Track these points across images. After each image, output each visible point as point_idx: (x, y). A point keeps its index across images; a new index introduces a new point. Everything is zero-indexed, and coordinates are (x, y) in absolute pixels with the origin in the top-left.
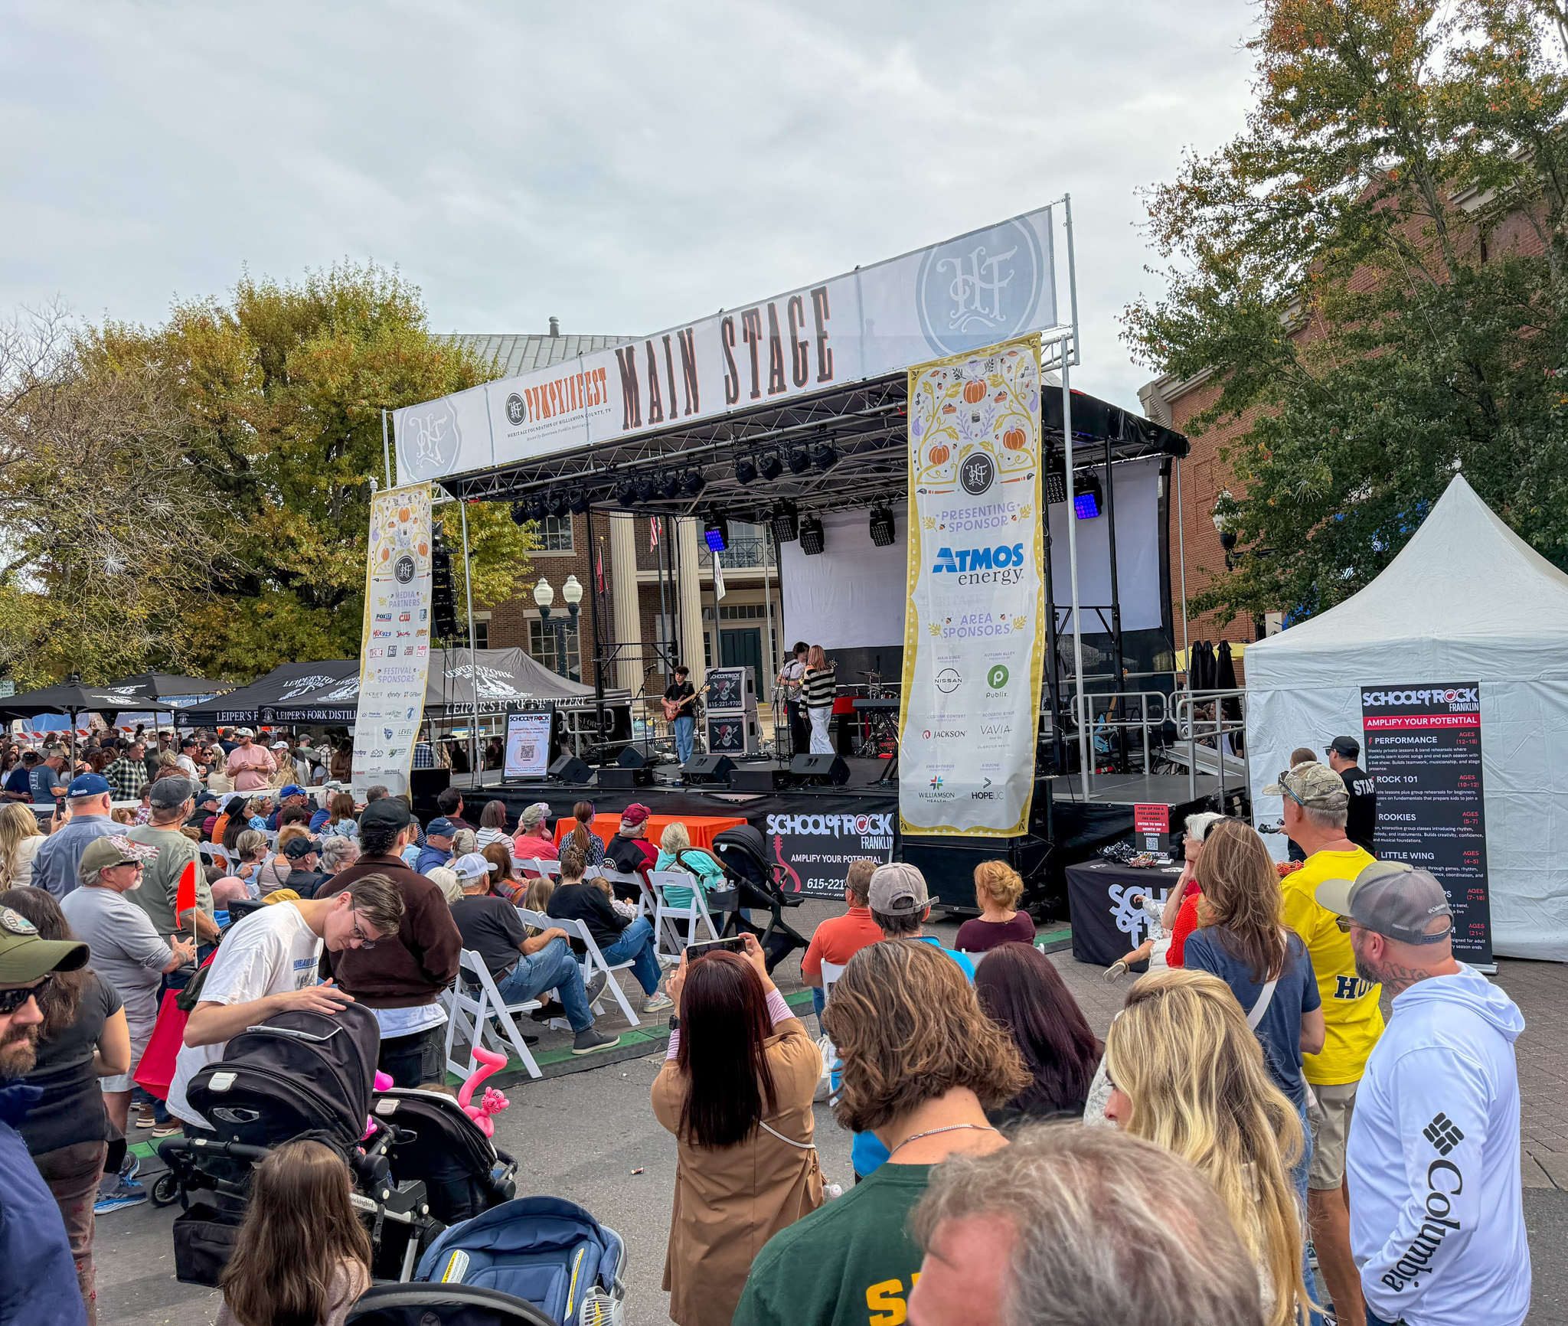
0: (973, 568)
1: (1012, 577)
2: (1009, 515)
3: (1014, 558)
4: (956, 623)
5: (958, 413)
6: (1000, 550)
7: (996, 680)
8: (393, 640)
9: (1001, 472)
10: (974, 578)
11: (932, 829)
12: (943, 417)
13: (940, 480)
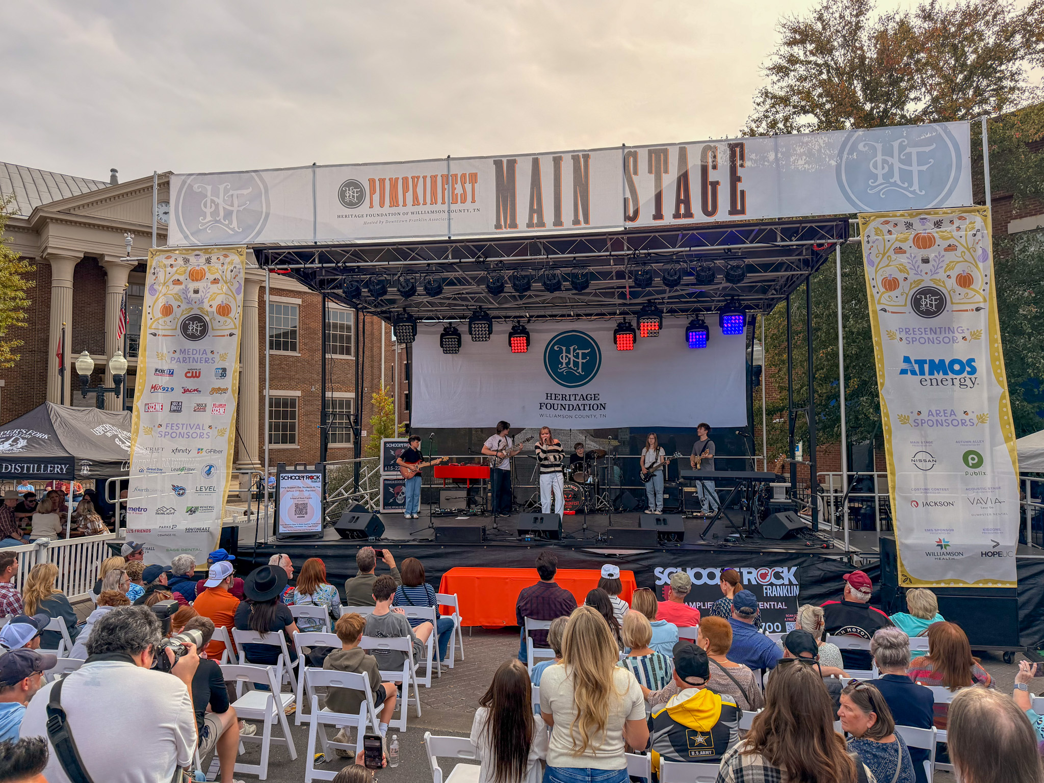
0: (931, 373)
1: (968, 382)
2: (960, 336)
3: (968, 369)
4: (924, 415)
5: (908, 255)
6: (953, 362)
7: (971, 462)
8: (177, 396)
9: (952, 303)
10: (934, 382)
11: (938, 582)
12: (894, 257)
13: (892, 303)
